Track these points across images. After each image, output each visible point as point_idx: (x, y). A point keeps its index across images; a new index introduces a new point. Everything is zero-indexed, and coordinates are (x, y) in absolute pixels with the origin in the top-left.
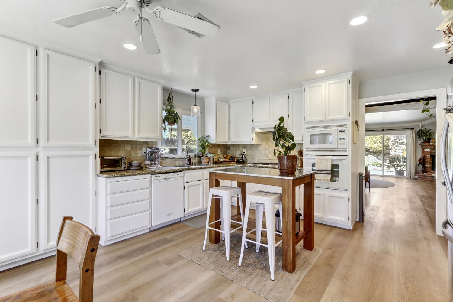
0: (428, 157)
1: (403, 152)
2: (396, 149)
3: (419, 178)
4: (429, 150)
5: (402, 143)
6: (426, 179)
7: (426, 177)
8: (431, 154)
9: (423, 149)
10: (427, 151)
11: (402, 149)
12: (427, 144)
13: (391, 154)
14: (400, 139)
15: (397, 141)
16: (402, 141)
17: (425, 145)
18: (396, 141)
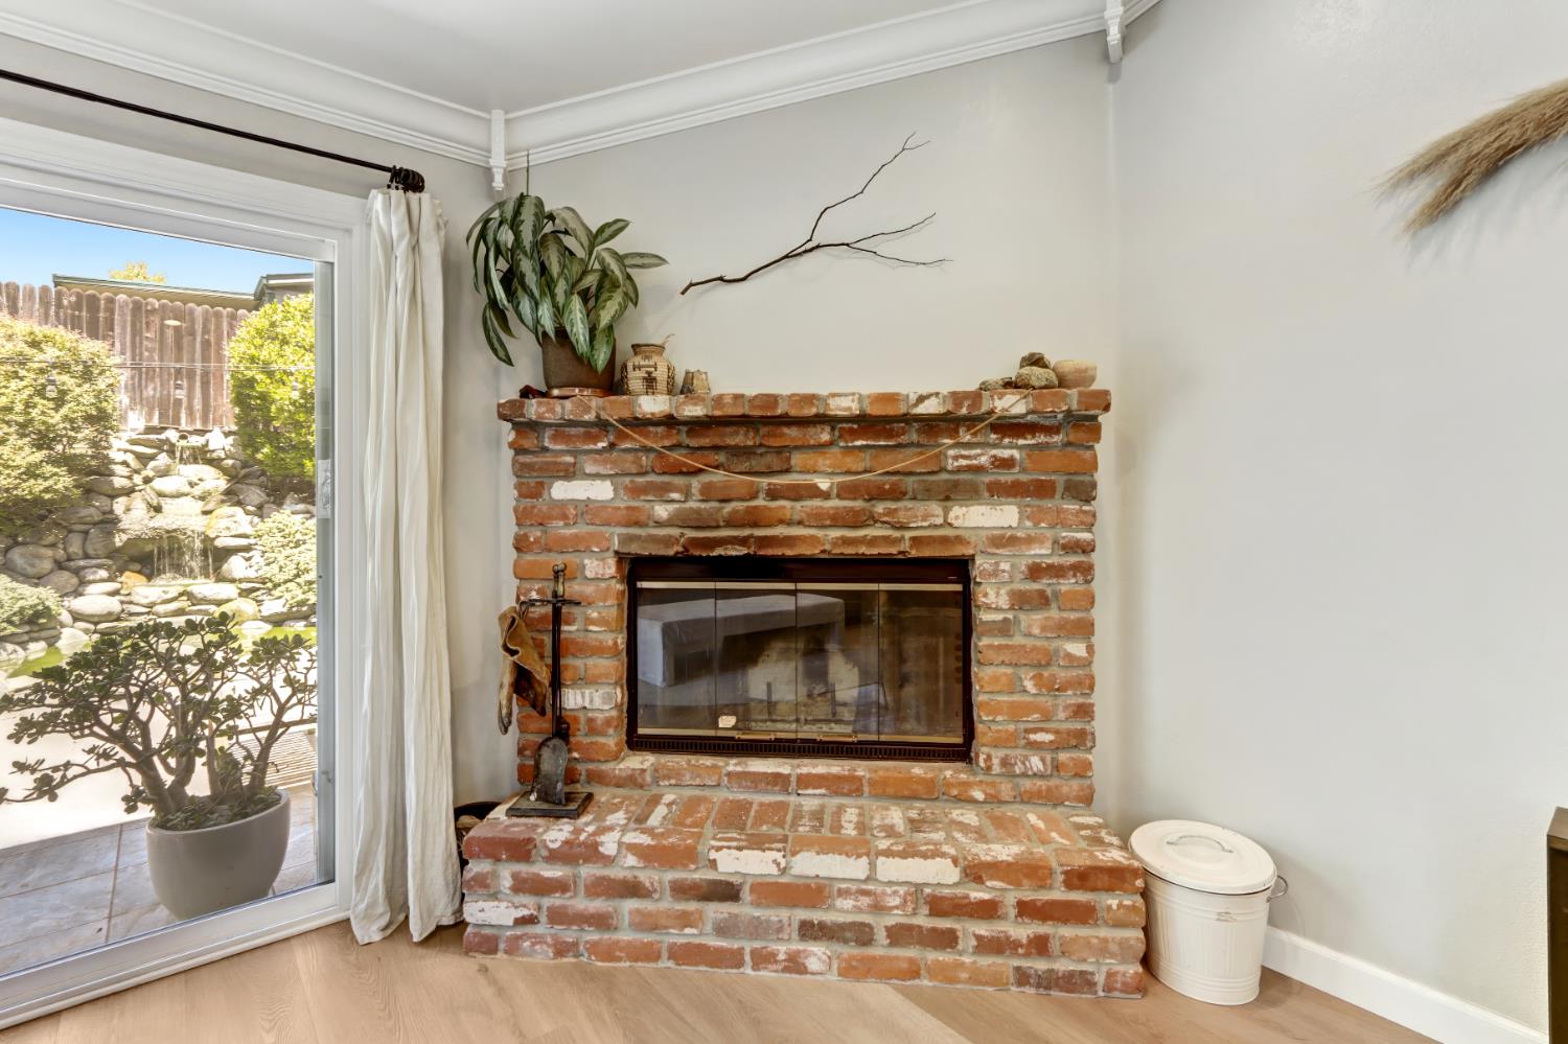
0: (589, 590)
1: (206, 513)
2: (161, 495)
3: (521, 921)
4: (602, 491)
5: (201, 456)
6: (625, 936)
7: (630, 905)
8: (635, 549)
9: (532, 478)
10: (588, 510)
11: (197, 491)
12: (591, 405)
13: (121, 526)
14: (184, 426)
15: (167, 441)
16: (196, 441)
17: (562, 428)
18: (163, 436)
